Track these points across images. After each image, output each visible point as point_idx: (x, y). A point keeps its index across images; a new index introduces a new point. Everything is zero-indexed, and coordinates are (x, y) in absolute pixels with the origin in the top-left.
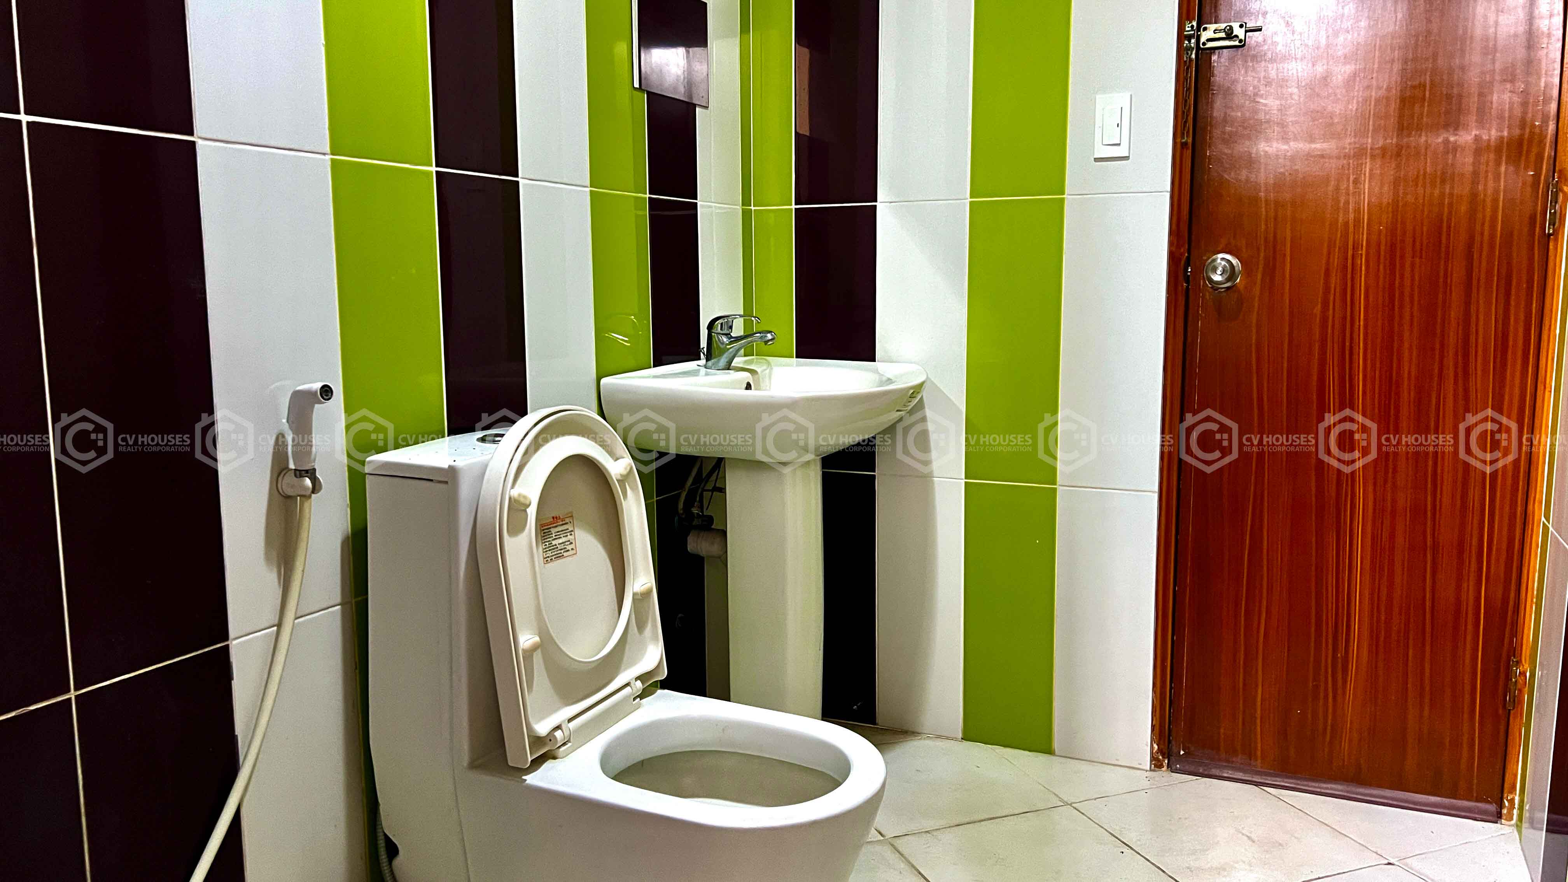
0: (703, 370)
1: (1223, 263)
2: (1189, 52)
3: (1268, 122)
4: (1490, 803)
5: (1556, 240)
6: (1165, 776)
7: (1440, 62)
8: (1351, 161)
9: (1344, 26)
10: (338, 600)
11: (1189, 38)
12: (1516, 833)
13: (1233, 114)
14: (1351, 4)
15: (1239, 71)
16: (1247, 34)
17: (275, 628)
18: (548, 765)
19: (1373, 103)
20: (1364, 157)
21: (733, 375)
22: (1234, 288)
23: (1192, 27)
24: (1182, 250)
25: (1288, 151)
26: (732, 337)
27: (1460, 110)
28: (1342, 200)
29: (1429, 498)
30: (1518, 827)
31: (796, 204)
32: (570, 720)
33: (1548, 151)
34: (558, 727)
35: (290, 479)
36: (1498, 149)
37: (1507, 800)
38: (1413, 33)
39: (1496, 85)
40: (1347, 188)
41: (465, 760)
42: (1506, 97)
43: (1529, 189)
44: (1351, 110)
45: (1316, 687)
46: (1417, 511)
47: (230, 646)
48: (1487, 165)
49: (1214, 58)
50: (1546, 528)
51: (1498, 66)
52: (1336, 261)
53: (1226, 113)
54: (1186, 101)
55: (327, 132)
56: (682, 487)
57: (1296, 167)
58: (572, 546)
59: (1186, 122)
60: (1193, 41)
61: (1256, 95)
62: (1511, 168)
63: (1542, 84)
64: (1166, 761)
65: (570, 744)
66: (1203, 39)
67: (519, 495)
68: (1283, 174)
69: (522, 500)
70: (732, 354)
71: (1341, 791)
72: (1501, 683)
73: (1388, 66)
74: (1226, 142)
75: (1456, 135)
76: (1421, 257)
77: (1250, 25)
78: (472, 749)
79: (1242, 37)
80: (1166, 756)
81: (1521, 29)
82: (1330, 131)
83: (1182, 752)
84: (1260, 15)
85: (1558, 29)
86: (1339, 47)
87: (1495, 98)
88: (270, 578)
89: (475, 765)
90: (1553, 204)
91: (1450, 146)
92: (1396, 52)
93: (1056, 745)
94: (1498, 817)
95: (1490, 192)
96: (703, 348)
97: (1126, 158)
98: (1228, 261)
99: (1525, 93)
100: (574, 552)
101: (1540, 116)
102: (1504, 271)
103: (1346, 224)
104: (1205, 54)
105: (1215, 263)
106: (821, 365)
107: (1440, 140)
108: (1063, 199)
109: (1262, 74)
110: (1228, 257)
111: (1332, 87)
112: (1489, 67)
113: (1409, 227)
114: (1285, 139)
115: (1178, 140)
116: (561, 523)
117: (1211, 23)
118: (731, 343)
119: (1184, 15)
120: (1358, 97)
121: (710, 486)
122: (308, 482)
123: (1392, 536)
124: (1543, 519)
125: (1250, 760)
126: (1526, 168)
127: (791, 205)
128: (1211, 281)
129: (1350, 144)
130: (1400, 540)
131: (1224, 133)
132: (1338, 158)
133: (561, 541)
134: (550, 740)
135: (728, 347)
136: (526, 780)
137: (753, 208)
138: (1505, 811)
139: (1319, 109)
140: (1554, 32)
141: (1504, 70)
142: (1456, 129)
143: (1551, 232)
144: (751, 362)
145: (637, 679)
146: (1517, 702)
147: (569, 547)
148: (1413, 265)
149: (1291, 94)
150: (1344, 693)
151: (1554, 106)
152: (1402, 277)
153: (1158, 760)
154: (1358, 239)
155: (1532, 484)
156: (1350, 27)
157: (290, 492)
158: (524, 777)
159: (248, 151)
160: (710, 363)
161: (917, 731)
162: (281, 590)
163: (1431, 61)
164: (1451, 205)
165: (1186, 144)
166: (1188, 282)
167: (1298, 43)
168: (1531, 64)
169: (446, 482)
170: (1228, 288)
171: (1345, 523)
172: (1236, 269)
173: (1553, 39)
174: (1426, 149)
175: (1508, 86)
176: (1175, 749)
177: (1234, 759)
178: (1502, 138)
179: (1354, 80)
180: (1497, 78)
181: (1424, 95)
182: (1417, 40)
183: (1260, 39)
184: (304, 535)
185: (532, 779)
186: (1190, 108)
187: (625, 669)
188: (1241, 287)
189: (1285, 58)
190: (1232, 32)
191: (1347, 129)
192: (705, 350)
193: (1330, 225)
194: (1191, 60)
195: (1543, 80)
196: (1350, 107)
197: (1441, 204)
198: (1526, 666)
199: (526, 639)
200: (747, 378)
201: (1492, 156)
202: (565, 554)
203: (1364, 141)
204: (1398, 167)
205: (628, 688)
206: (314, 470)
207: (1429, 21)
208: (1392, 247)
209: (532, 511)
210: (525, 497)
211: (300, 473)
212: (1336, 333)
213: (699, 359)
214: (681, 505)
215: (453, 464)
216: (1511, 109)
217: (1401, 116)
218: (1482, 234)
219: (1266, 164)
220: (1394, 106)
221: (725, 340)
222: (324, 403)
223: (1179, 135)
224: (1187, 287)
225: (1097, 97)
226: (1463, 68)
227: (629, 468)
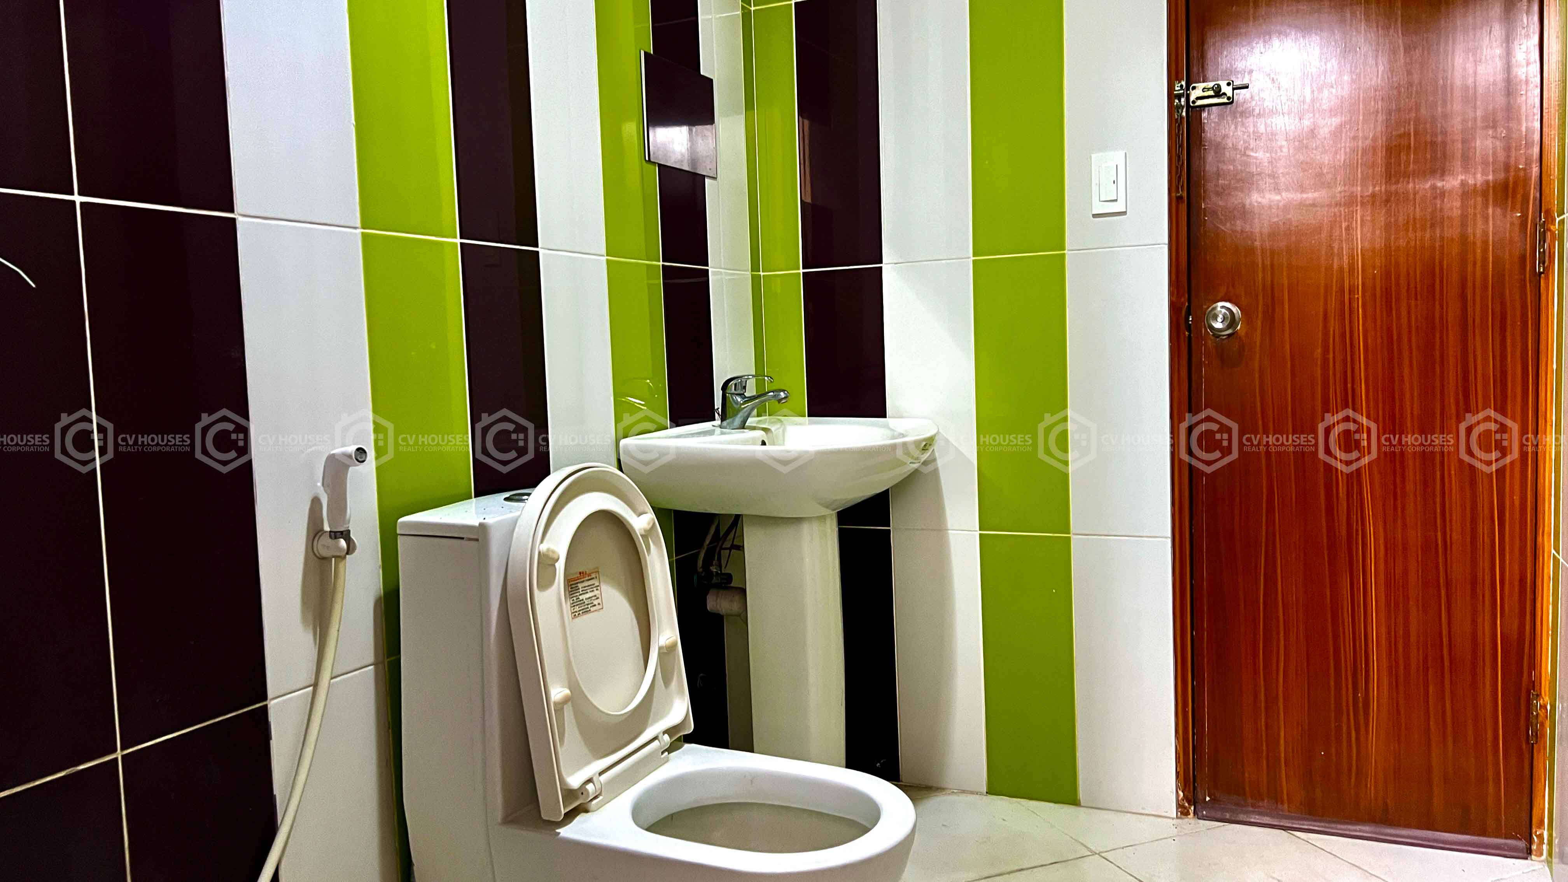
0: (718, 430)
1: (1224, 311)
2: (1180, 111)
3: (1259, 174)
4: (1520, 839)
5: (1547, 278)
6: (1191, 823)
7: (1423, 111)
8: (1342, 209)
9: (1328, 81)
10: (371, 658)
11: (1179, 97)
12: (1547, 868)
13: (1225, 167)
14: (1333, 60)
15: (1230, 127)
16: (1235, 91)
17: (311, 688)
18: (580, 818)
19: (1360, 152)
20: (1355, 205)
21: (748, 434)
22: (1235, 335)
23: (1182, 86)
24: (1183, 299)
25: (1281, 201)
26: (745, 397)
27: (1444, 154)
28: (1336, 246)
29: (1439, 534)
30: (1549, 863)
31: (803, 268)
32: (601, 774)
33: (1533, 193)
34: (590, 781)
35: (326, 540)
36: (1485, 194)
37: (1536, 836)
38: (1396, 85)
39: (1479, 131)
40: (1341, 236)
41: (499, 814)
42: (1489, 143)
43: (1517, 229)
44: (1339, 161)
45: (1339, 728)
46: (1428, 546)
47: (269, 706)
48: (1475, 208)
49: (1204, 115)
50: (1556, 561)
51: (1479, 113)
52: (1333, 304)
53: (1218, 168)
54: (1179, 157)
55: (358, 208)
56: (700, 546)
57: (1290, 216)
58: (599, 601)
59: (1180, 177)
60: (1183, 100)
61: (1246, 148)
62: (1499, 211)
63: (1524, 129)
64: (1192, 808)
65: (601, 798)
66: (1192, 98)
67: (548, 550)
68: (1276, 223)
69: (551, 554)
70: (747, 413)
71: (1370, 833)
72: (1523, 719)
73: (1373, 117)
74: (1218, 194)
75: (1443, 180)
76: (1416, 299)
77: (1237, 83)
78: (506, 803)
79: (1230, 94)
80: (1192, 803)
81: (1500, 77)
82: (1320, 180)
83: (1208, 799)
84: (1246, 74)
85: (1535, 76)
86: (1324, 101)
87: (1478, 143)
88: (305, 640)
89: (511, 819)
90: (1542, 243)
91: (1438, 191)
92: (1380, 103)
93: (1081, 795)
94: (1528, 854)
95: (1479, 232)
96: (718, 409)
97: (1124, 213)
98: (1228, 309)
99: (1508, 138)
100: (600, 607)
101: (1523, 160)
102: (1498, 308)
103: (1341, 269)
104: (1195, 112)
105: (1216, 312)
106: (834, 423)
107: (1428, 185)
108: (1064, 254)
109: (1251, 130)
110: (1228, 305)
111: (1319, 139)
112: (1471, 115)
113: (1403, 271)
114: (1277, 189)
115: (1173, 195)
116: (587, 578)
117: (1200, 82)
118: (745, 402)
119: (1173, 75)
120: (1345, 148)
121: (728, 544)
122: (343, 543)
123: (1405, 573)
124: (1553, 551)
125: (1277, 803)
126: (1513, 209)
127: (799, 269)
128: (1212, 328)
129: (1340, 192)
130: (1412, 578)
131: (1216, 186)
132: (1329, 206)
133: (587, 596)
134: (582, 794)
135: (743, 406)
136: (559, 833)
137: (762, 274)
138: (1534, 847)
139: (1308, 160)
140: (1532, 80)
141: (1485, 118)
142: (1443, 174)
143: (1542, 270)
144: (764, 422)
145: (664, 733)
146: (1539, 736)
147: (596, 602)
148: (1409, 306)
149: (1281, 147)
150: (1367, 731)
151: (1536, 150)
152: (1399, 318)
153: (1185, 808)
154: (1354, 284)
155: (1540, 516)
156: (1334, 82)
157: (324, 553)
158: (558, 831)
159: (284, 226)
160: (725, 423)
161: (942, 786)
162: (317, 650)
163: (1414, 111)
164: (1442, 247)
165: (1181, 197)
166: (1190, 331)
167: (1284, 99)
168: (1511, 112)
169: (477, 540)
170: (1229, 335)
171: (1358, 561)
172: (1236, 316)
173: (1531, 86)
174: (1415, 195)
175: (1490, 132)
176: (1200, 796)
177: (1261, 804)
178: (1487, 182)
179: (1341, 132)
180: (1479, 123)
181: (1410, 144)
182: (1399, 92)
183: (1248, 96)
184: (339, 596)
185: (565, 832)
186: (1183, 163)
187: (652, 724)
188: (1243, 334)
189: (1272, 112)
190: (1220, 90)
191: (1336, 178)
192: (720, 410)
193: (1326, 269)
194: (1182, 117)
195: (1524, 125)
196: (1338, 157)
197: (1433, 247)
198: (1546, 699)
199: (558, 692)
200: (763, 436)
201: (1479, 199)
202: (592, 609)
203: (1354, 189)
204: (1388, 212)
205: (656, 743)
206: (349, 531)
207: (1409, 73)
208: (1387, 292)
209: (560, 566)
210: (553, 552)
211: (335, 535)
212: (1338, 376)
213: (714, 420)
214: (700, 563)
215: (482, 521)
216: (1494, 153)
217: (1388, 165)
218: (1474, 273)
219: (1260, 214)
220: (1381, 154)
221: (739, 400)
222: (358, 465)
223: (1173, 190)
224: (1190, 336)
225: (1093, 156)
226: (1445, 116)
227: (651, 524)
